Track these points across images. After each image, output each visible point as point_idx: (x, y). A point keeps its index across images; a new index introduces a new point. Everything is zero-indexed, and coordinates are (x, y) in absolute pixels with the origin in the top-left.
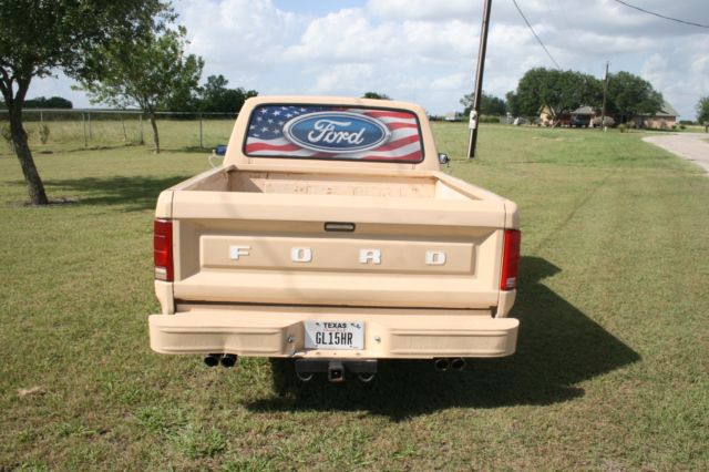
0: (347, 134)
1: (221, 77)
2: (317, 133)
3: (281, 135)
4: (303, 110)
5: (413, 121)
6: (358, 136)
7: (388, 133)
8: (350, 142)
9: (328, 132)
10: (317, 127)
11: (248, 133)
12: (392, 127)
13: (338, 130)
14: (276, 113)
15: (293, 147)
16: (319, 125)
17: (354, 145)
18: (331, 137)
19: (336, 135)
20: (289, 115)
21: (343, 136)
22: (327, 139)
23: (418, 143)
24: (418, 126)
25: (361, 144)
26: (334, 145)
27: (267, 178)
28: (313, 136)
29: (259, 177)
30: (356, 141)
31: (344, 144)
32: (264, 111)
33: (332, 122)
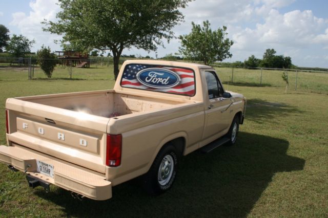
0: (161, 79)
1: (273, 50)
2: (149, 78)
3: (135, 78)
4: (145, 67)
5: (192, 74)
6: (166, 80)
7: (180, 80)
8: (163, 83)
9: (154, 78)
10: (149, 75)
11: (123, 76)
12: (182, 76)
13: (158, 77)
14: (134, 68)
15: (139, 84)
16: (151, 74)
17: (164, 85)
18: (155, 80)
19: (157, 80)
20: (139, 69)
21: (160, 80)
22: (153, 81)
23: (193, 86)
24: (194, 77)
25: (167, 85)
26: (156, 84)
27: (127, 97)
28: (148, 79)
29: (124, 97)
30: (165, 83)
31: (160, 84)
32: (130, 67)
33: (156, 73)
